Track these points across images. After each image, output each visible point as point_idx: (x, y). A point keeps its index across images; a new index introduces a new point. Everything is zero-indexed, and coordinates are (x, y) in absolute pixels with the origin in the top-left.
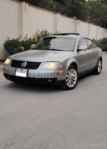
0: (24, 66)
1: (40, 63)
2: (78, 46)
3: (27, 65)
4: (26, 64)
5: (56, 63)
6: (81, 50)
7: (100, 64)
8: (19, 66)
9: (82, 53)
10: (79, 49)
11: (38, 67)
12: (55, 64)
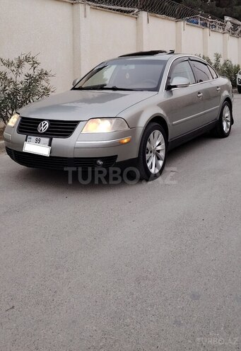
0: (43, 131)
1: (78, 122)
2: (169, 78)
3: (49, 127)
4: (47, 125)
5: (114, 120)
6: (175, 87)
7: (227, 114)
8: (33, 130)
9: (178, 93)
10: (172, 84)
11: (71, 132)
12: (111, 123)
